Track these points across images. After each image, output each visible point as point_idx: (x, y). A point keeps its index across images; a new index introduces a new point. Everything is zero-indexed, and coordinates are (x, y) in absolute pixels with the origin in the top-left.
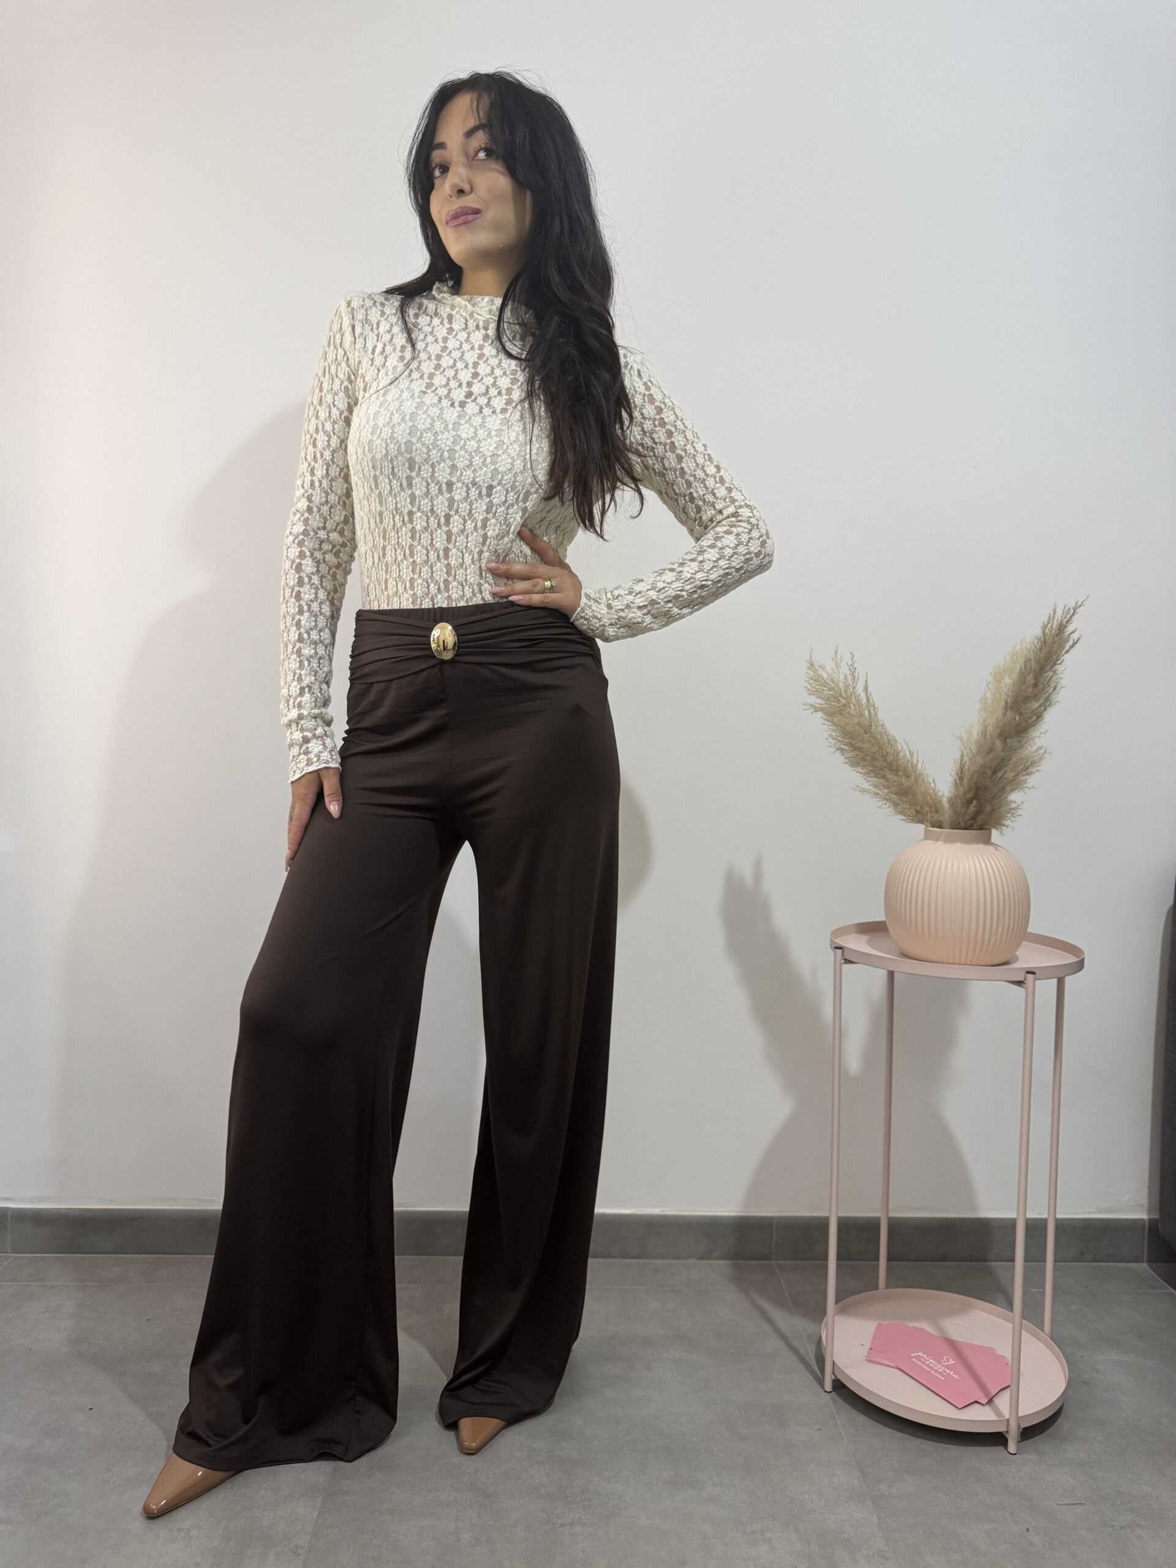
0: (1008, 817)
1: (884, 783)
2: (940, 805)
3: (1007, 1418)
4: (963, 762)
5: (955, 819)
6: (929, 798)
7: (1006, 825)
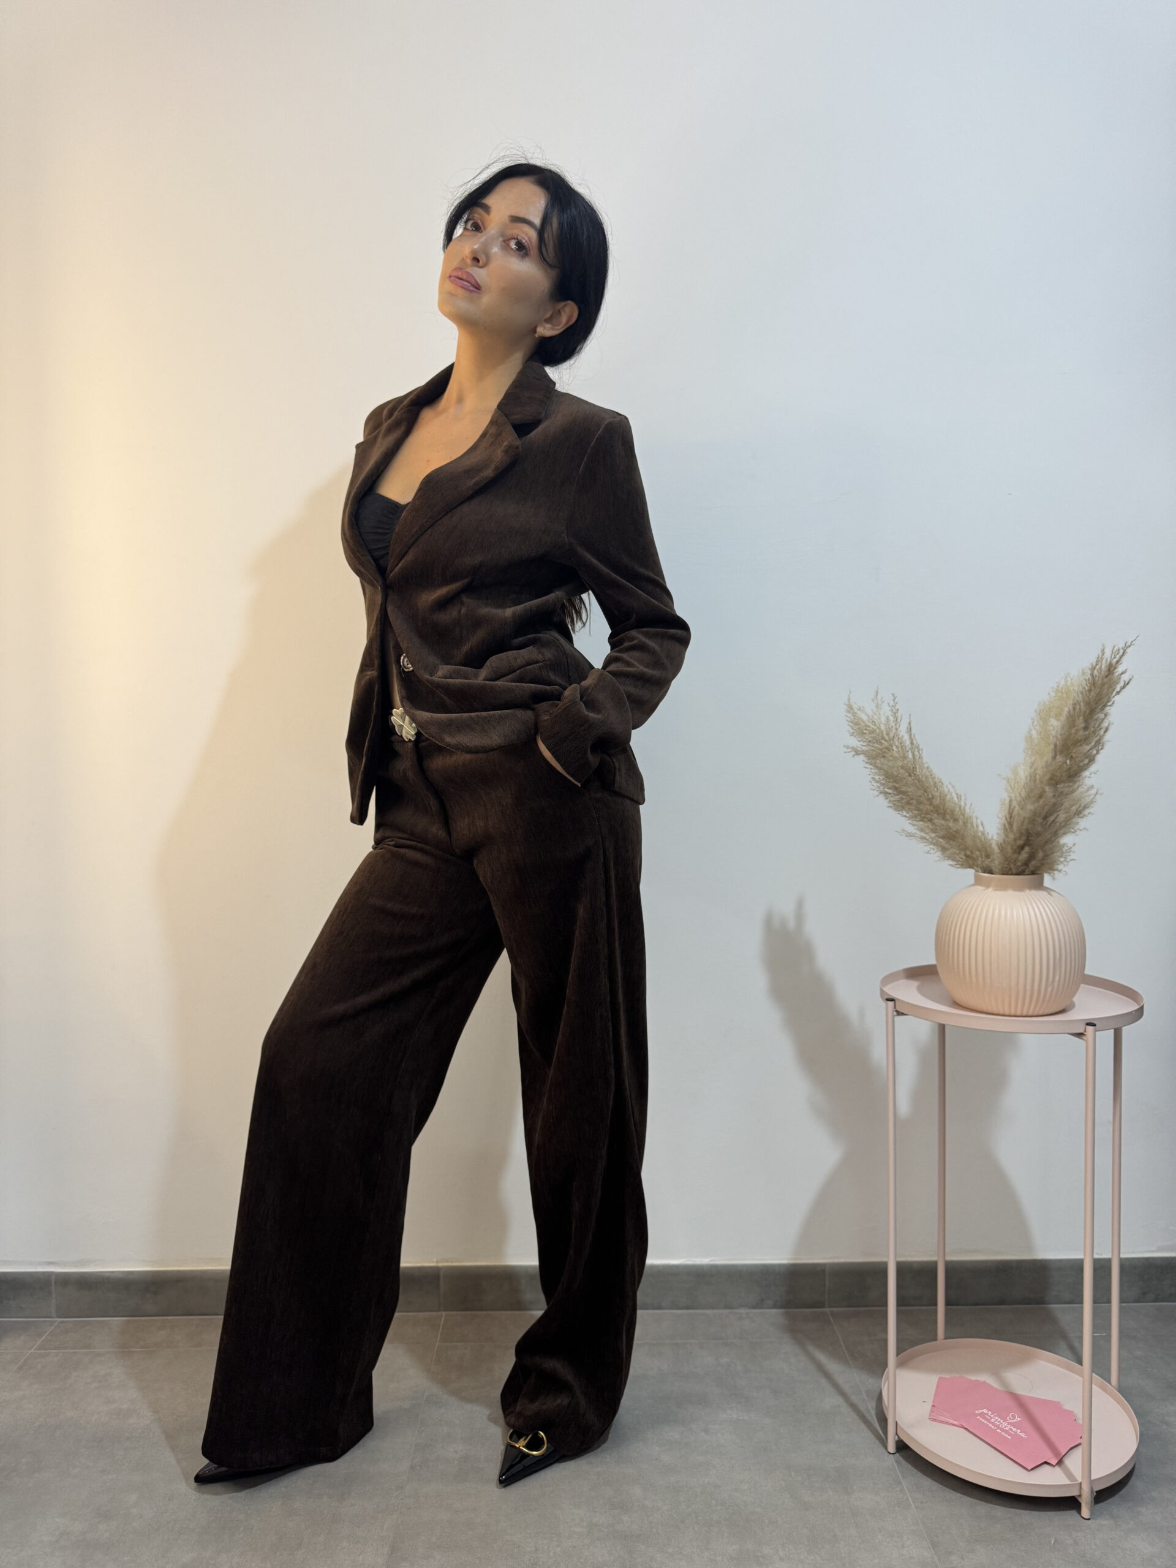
0: (1061, 862)
1: (930, 827)
2: (990, 848)
3: (1080, 1480)
4: (1012, 807)
5: (1006, 866)
6: (978, 841)
7: (1059, 869)
